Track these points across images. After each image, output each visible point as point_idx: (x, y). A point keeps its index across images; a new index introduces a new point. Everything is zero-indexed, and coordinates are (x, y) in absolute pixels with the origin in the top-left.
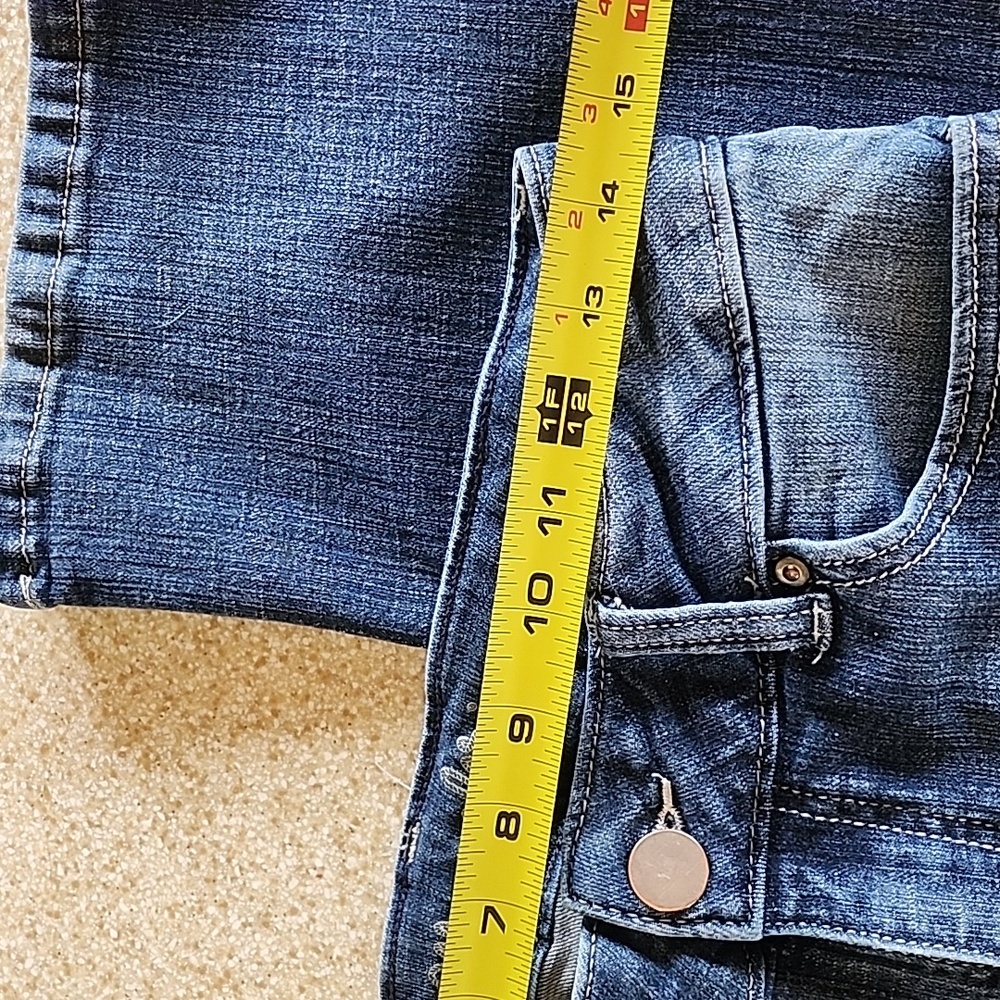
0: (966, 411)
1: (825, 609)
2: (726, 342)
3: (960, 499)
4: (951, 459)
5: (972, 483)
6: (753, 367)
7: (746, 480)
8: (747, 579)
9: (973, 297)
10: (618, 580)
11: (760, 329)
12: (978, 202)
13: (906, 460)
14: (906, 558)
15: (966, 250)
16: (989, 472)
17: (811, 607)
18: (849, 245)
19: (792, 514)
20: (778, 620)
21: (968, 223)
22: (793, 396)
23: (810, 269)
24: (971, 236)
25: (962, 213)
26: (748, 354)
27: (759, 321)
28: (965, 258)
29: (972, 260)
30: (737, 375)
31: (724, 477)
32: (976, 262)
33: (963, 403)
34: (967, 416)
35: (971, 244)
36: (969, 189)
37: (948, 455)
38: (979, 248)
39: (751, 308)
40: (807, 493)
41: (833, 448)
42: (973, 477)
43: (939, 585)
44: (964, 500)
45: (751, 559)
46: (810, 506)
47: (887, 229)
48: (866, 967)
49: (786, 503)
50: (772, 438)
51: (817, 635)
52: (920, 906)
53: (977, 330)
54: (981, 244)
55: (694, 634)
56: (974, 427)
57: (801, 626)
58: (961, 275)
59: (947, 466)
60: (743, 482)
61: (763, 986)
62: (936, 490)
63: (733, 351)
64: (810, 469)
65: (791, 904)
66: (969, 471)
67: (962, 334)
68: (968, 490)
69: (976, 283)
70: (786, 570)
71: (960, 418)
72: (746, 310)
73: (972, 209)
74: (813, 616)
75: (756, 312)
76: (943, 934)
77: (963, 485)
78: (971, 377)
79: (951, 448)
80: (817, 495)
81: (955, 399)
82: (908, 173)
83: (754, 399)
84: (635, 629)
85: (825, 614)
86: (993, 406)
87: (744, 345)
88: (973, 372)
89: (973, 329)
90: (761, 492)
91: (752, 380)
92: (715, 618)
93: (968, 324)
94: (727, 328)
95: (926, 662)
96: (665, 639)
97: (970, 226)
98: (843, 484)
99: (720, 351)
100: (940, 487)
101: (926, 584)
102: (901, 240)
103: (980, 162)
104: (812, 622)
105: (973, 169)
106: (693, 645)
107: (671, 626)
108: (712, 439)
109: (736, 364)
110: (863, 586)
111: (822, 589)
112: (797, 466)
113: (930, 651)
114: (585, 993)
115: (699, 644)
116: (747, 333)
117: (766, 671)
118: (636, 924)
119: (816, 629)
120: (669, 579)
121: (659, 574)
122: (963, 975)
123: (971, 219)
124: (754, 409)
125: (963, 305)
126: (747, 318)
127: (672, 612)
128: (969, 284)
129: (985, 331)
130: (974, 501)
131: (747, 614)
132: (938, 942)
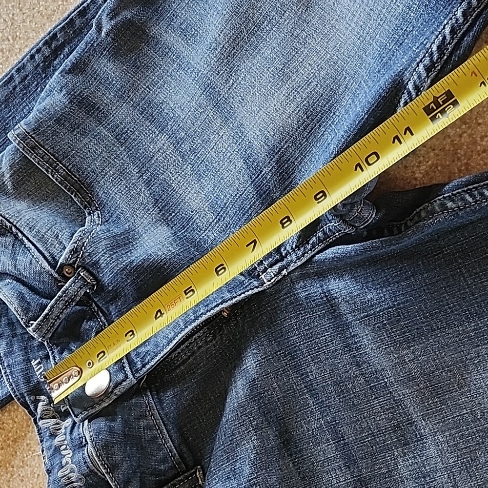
0: (81, 197)
1: (83, 272)
2: (7, 232)
3: (100, 219)
4: (91, 212)
5: (101, 213)
6: (17, 231)
7: (37, 259)
8: (59, 284)
9: (50, 169)
10: (28, 316)
11: (10, 220)
12: (28, 147)
13: (81, 221)
14: (85, 239)
15: (37, 160)
16: (101, 206)
17: (80, 275)
18: (17, 185)
19: (55, 256)
20: (74, 286)
21: (31, 154)
22: (31, 228)
23: (14, 199)
24: (35, 156)
25: (27, 153)
26: (14, 229)
27: (8, 219)
28: (38, 162)
29: (41, 161)
30: (16, 237)
31: (31, 263)
32: (42, 160)
33: (78, 195)
34: (82, 198)
35: (36, 157)
36: (22, 146)
37: (90, 212)
38: (39, 156)
39: (4, 218)
40: (55, 247)
41: (50, 230)
42: (100, 211)
43: (101, 239)
44: (102, 218)
45: (56, 278)
46: (58, 250)
47: (20, 172)
48: (182, 368)
49: (51, 255)
50: (35, 243)
51: (89, 281)
52: (168, 329)
53: (60, 175)
54: (39, 155)
55: (56, 312)
56: (87, 199)
57: (82, 282)
58: (41, 166)
59: (92, 215)
60: (36, 261)
61: (150, 397)
62: (91, 222)
63: (10, 233)
64: (50, 241)
65: (139, 363)
66: (98, 210)
67: (56, 180)
68: (101, 215)
69: (47, 165)
70: (67, 272)
71: (82, 200)
72: (3, 219)
73: (28, 150)
74: (82, 277)
75: (6, 217)
76: (178, 330)
77: (98, 215)
78: (72, 187)
79: (89, 209)
80: (57, 245)
81: (75, 196)
82: (12, 155)
83: (24, 238)
84: (41, 326)
85: (84, 273)
86: (85, 189)
87: (11, 228)
88: (71, 186)
89: (59, 176)
90: (41, 258)
91: (20, 234)
92: (57, 302)
93: (55, 176)
94: (4, 228)
95: (113, 262)
96: (51, 321)
97: (32, 154)
98: (60, 236)
99: (7, 236)
100: (92, 220)
101: (97, 241)
102: (26, 172)
103: (19, 138)
104: (84, 279)
105: (19, 141)
106: (59, 315)
107: (49, 315)
108: (21, 258)
109: (14, 235)
110: (82, 256)
111: (78, 268)
112: (46, 243)
113: (112, 258)
114: (91, 439)
115: (61, 313)
116: (8, 224)
117: (91, 305)
118: (98, 408)
119: (87, 279)
120: (42, 304)
121: (37, 305)
122: (205, 342)
123: (30, 152)
124: (26, 241)
125: (50, 173)
126: (5, 221)
127: (46, 311)
128: (46, 167)
129: (62, 173)
130: (105, 216)
131: (64, 292)
132: (178, 334)
